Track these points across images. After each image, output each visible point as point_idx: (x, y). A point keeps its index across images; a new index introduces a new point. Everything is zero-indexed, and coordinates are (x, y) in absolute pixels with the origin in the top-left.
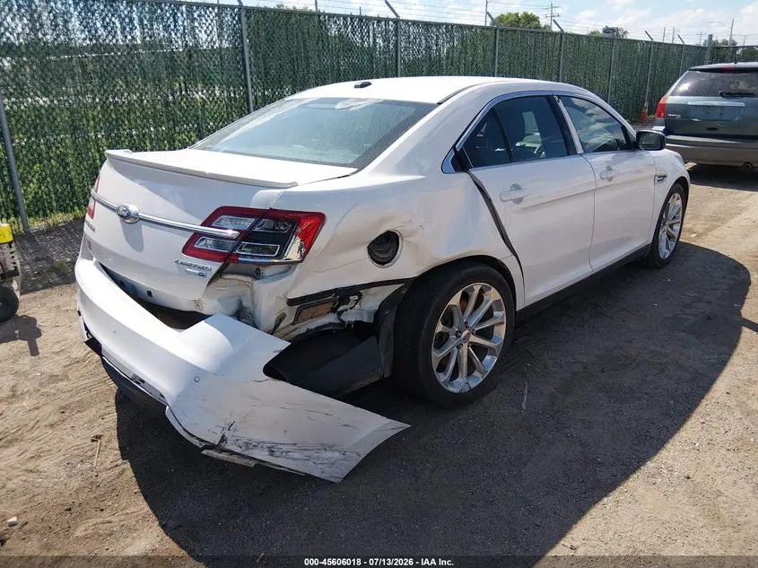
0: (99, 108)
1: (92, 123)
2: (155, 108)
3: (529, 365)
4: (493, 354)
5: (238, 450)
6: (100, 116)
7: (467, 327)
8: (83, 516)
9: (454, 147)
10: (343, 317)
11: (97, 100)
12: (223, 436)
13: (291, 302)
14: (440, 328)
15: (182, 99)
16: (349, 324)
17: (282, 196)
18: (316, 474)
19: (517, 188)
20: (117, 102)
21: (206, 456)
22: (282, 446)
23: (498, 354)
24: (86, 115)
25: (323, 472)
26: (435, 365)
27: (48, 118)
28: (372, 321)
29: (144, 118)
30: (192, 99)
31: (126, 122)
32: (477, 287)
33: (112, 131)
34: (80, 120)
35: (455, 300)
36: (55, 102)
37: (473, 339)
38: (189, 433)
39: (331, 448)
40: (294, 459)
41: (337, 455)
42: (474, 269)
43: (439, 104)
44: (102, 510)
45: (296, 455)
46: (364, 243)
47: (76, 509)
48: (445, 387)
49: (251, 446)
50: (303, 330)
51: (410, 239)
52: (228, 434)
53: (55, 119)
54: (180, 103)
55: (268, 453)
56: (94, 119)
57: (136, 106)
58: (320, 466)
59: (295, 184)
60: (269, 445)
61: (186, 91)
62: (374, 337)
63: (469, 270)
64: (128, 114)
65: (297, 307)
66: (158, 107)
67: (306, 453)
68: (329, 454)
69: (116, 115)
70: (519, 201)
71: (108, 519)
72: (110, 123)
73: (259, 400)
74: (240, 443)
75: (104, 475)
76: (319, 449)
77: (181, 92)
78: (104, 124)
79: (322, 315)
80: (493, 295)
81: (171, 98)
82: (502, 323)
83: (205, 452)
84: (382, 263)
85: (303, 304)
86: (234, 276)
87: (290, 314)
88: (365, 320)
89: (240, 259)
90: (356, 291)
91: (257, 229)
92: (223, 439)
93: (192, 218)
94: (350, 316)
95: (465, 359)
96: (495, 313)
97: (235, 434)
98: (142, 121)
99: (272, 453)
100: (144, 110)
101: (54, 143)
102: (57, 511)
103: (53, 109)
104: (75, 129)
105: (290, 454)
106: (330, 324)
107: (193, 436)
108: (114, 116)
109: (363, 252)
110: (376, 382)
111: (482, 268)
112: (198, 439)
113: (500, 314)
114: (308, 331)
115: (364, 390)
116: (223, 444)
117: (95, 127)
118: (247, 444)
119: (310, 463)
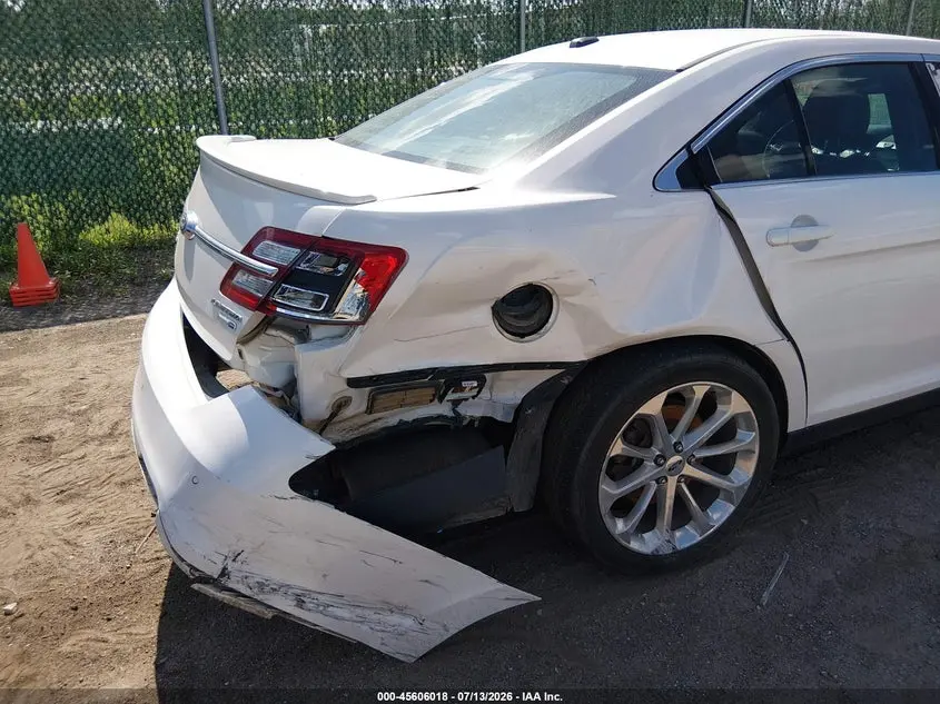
0: (330, 81)
1: (321, 101)
2: (398, 83)
3: (806, 522)
4: (729, 499)
5: (247, 592)
6: (332, 93)
7: (678, 452)
8: (82, 623)
9: (688, 146)
10: (462, 409)
11: (329, 72)
12: (225, 569)
13: (354, 383)
14: (618, 448)
15: (433, 72)
16: (472, 420)
17: (344, 217)
18: (375, 644)
19: (809, 222)
20: (352, 75)
21: (198, 593)
22: (320, 596)
23: (738, 501)
24: (315, 90)
25: (383, 644)
26: (605, 506)
27: (270, 93)
28: (510, 420)
29: (385, 95)
30: (445, 71)
31: (362, 101)
32: (700, 390)
33: (344, 112)
34: (307, 97)
35: (654, 406)
36: (280, 74)
37: (689, 470)
38: (179, 556)
39: (401, 610)
40: (336, 618)
41: (408, 622)
42: (696, 358)
43: (679, 71)
44: (109, 620)
45: (339, 612)
46: (483, 302)
47: (83, 610)
48: (624, 543)
49: (267, 589)
50: (393, 421)
51: (570, 300)
52: (231, 566)
53: (278, 94)
54: (430, 78)
55: (295, 603)
56: (323, 96)
57: (376, 80)
58: (380, 634)
59: (372, 199)
60: (299, 592)
61: (439, 62)
62: (501, 449)
63: (687, 360)
64: (365, 90)
65: (368, 389)
66: (403, 82)
67: (359, 611)
68: (395, 619)
69: (350, 91)
70: (810, 245)
71: (105, 636)
72: (343, 102)
73: (280, 524)
74: (251, 581)
75: (137, 569)
76: (382, 609)
77: (433, 63)
78: (336, 102)
79: (418, 403)
80: (736, 404)
81: (419, 70)
82: (750, 452)
83: (196, 586)
84: (520, 334)
85: (380, 386)
86: (279, 333)
87: (359, 399)
88: (499, 418)
89: (278, 309)
90: (478, 374)
91: (303, 266)
92: (224, 573)
93: (233, 240)
94: (473, 410)
95: (669, 502)
96: (741, 433)
97: (245, 567)
98: (381, 100)
99: (300, 603)
100: (384, 85)
101: (275, 125)
102: (61, 608)
103: (277, 83)
104: (301, 107)
105: (330, 609)
106: (440, 417)
107: (183, 560)
108: (348, 93)
109: (483, 316)
110: (497, 519)
111: (716, 358)
112: (189, 565)
113: (748, 438)
114: (402, 423)
115: (473, 528)
116: (223, 580)
117: (324, 106)
118: (261, 586)
119: (365, 628)
